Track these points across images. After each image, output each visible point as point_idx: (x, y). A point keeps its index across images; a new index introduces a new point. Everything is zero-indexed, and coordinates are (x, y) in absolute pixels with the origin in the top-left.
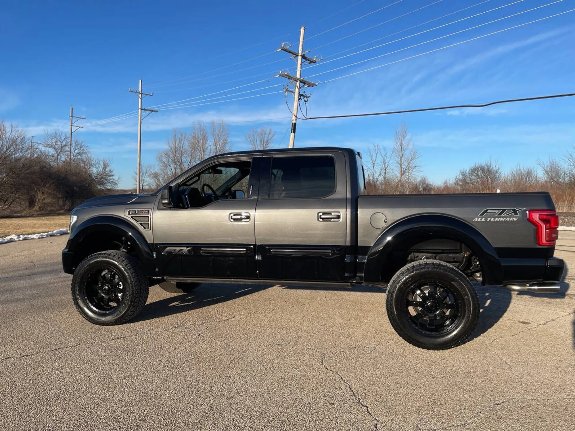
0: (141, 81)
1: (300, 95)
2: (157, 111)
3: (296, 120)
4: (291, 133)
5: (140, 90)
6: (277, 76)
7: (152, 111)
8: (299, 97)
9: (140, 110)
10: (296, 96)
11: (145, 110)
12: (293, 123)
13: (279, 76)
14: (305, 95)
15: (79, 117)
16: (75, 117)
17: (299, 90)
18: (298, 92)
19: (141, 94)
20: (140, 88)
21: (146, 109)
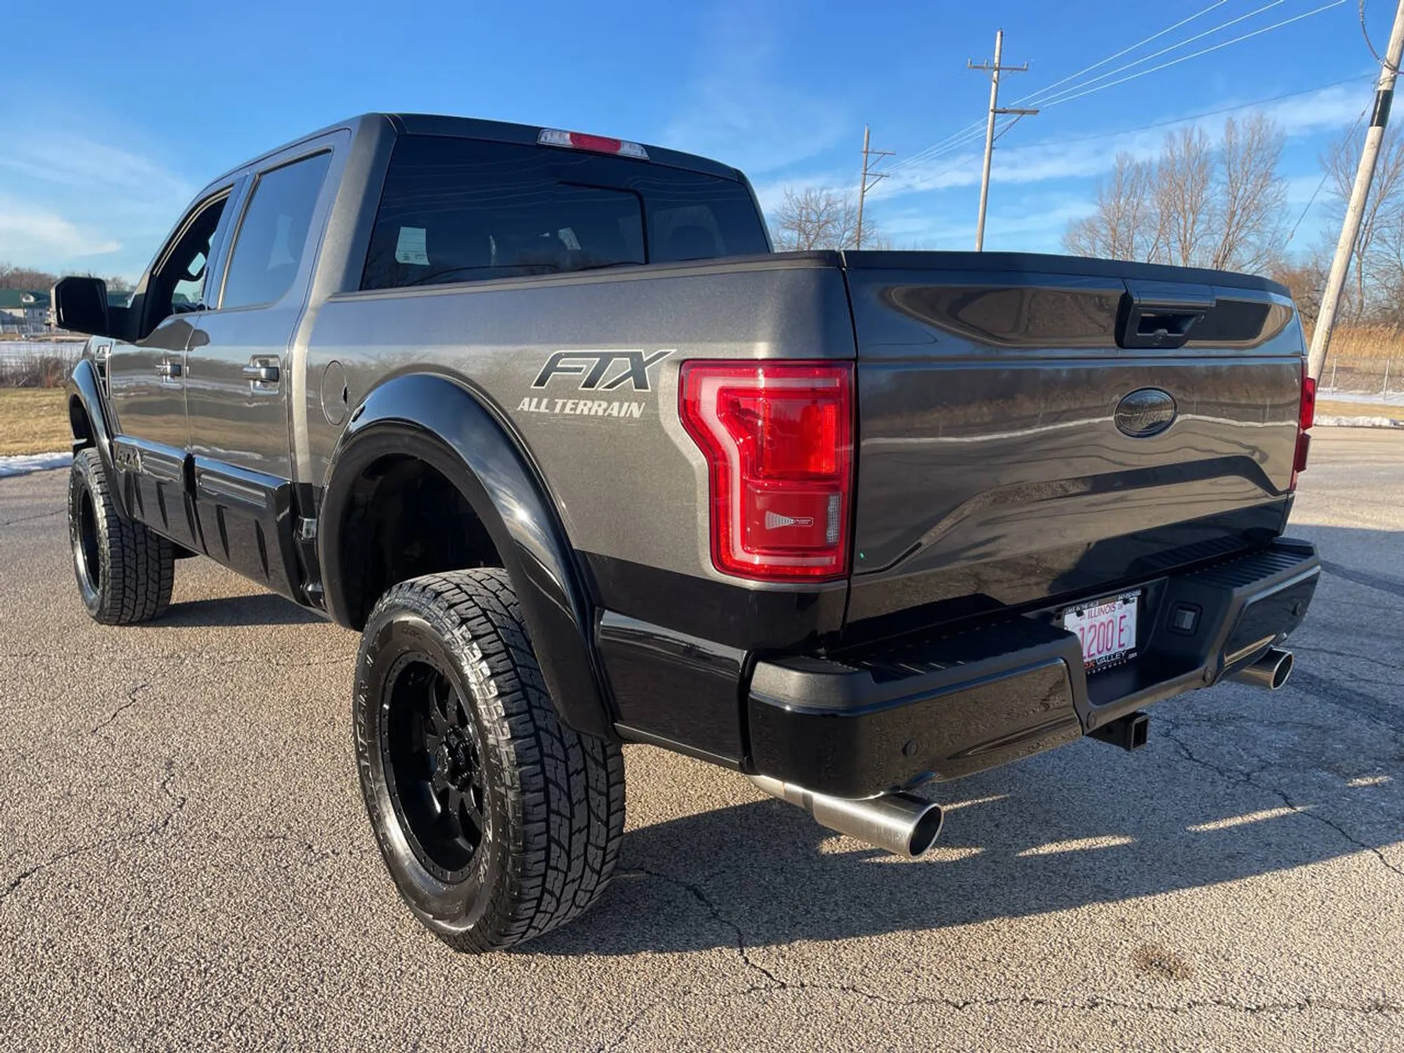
5: (996, 60)
15: (882, 151)
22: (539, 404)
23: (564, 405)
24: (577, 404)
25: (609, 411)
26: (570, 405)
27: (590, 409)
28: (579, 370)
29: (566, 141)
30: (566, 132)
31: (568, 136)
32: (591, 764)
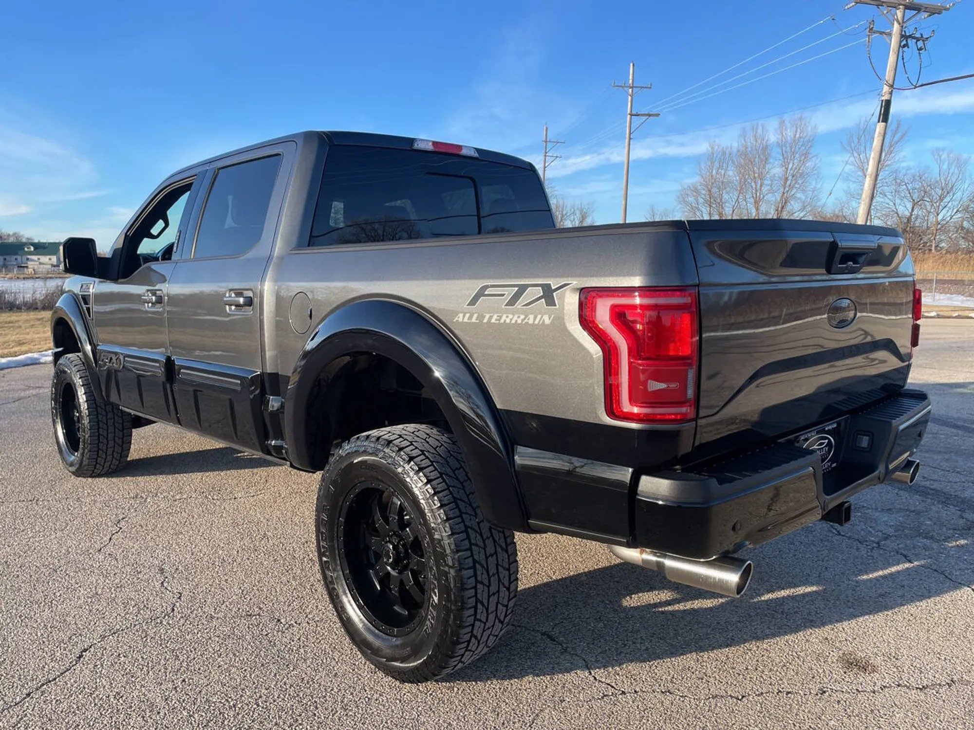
0: (633, 65)
1: (904, 37)
2: (658, 115)
3: (891, 93)
4: (879, 122)
5: (631, 81)
6: (851, 5)
7: (650, 115)
8: (901, 42)
9: (629, 116)
10: (894, 41)
11: (638, 115)
12: (882, 101)
13: (854, 4)
14: (918, 35)
16: (550, 142)
17: (902, 27)
18: (898, 32)
19: (632, 87)
20: (631, 77)
21: (639, 113)
22: (470, 318)
23: (491, 317)
24: (501, 317)
25: (526, 321)
26: (495, 317)
27: (511, 320)
28: (503, 295)
29: (430, 147)
30: (429, 141)
31: (431, 144)
32: (499, 549)
